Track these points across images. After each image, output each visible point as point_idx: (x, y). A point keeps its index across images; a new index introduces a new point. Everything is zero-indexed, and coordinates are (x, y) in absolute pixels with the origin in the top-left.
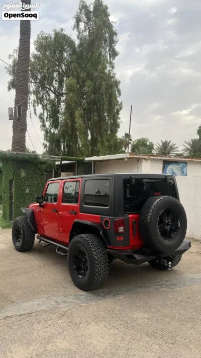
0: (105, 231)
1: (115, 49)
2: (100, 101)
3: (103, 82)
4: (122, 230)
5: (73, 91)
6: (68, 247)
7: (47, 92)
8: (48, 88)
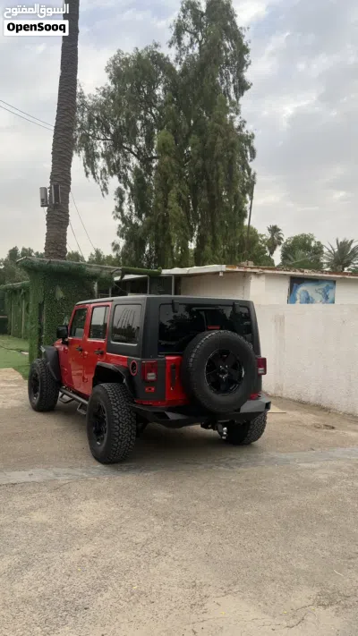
0: (130, 378)
1: (243, 77)
2: (212, 172)
3: (219, 139)
4: (153, 378)
5: (168, 153)
6: (87, 400)
7: (125, 155)
8: (126, 148)
